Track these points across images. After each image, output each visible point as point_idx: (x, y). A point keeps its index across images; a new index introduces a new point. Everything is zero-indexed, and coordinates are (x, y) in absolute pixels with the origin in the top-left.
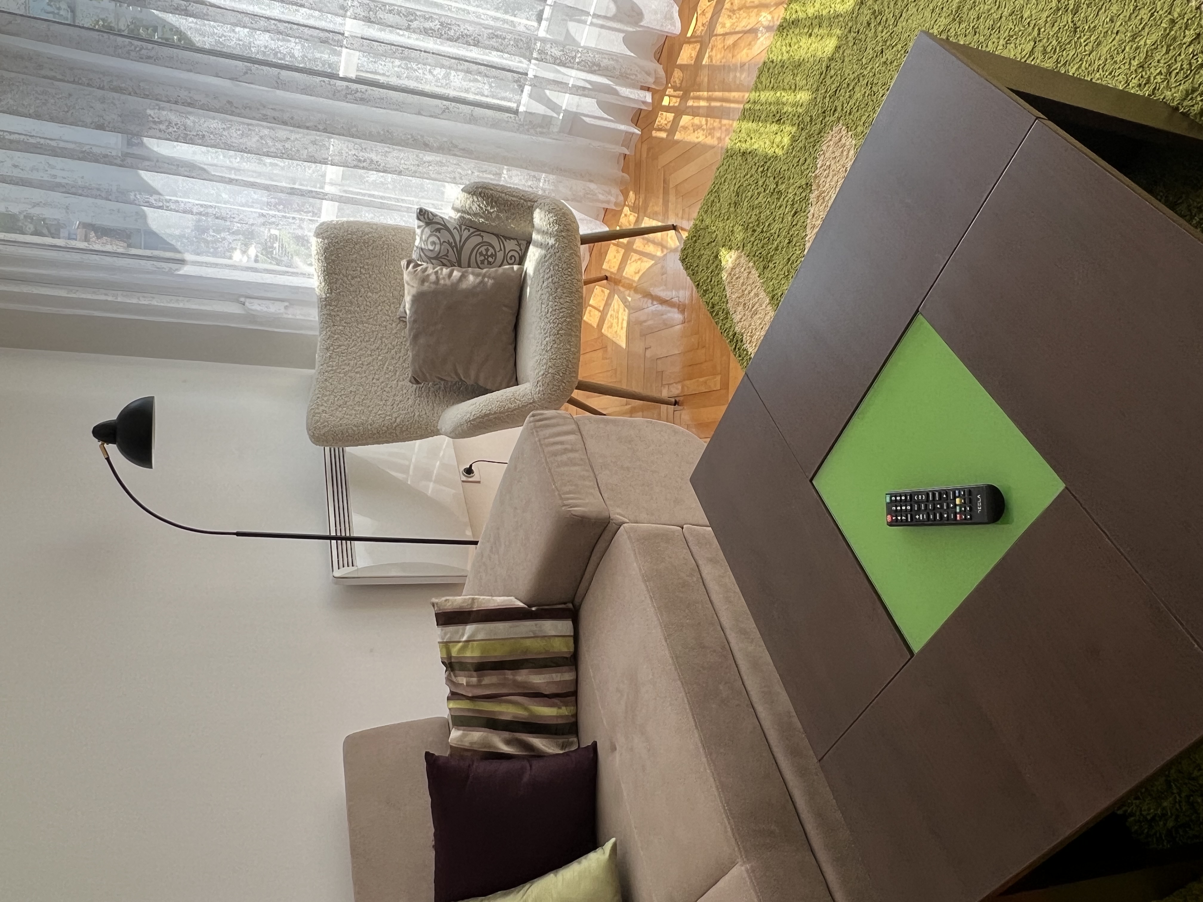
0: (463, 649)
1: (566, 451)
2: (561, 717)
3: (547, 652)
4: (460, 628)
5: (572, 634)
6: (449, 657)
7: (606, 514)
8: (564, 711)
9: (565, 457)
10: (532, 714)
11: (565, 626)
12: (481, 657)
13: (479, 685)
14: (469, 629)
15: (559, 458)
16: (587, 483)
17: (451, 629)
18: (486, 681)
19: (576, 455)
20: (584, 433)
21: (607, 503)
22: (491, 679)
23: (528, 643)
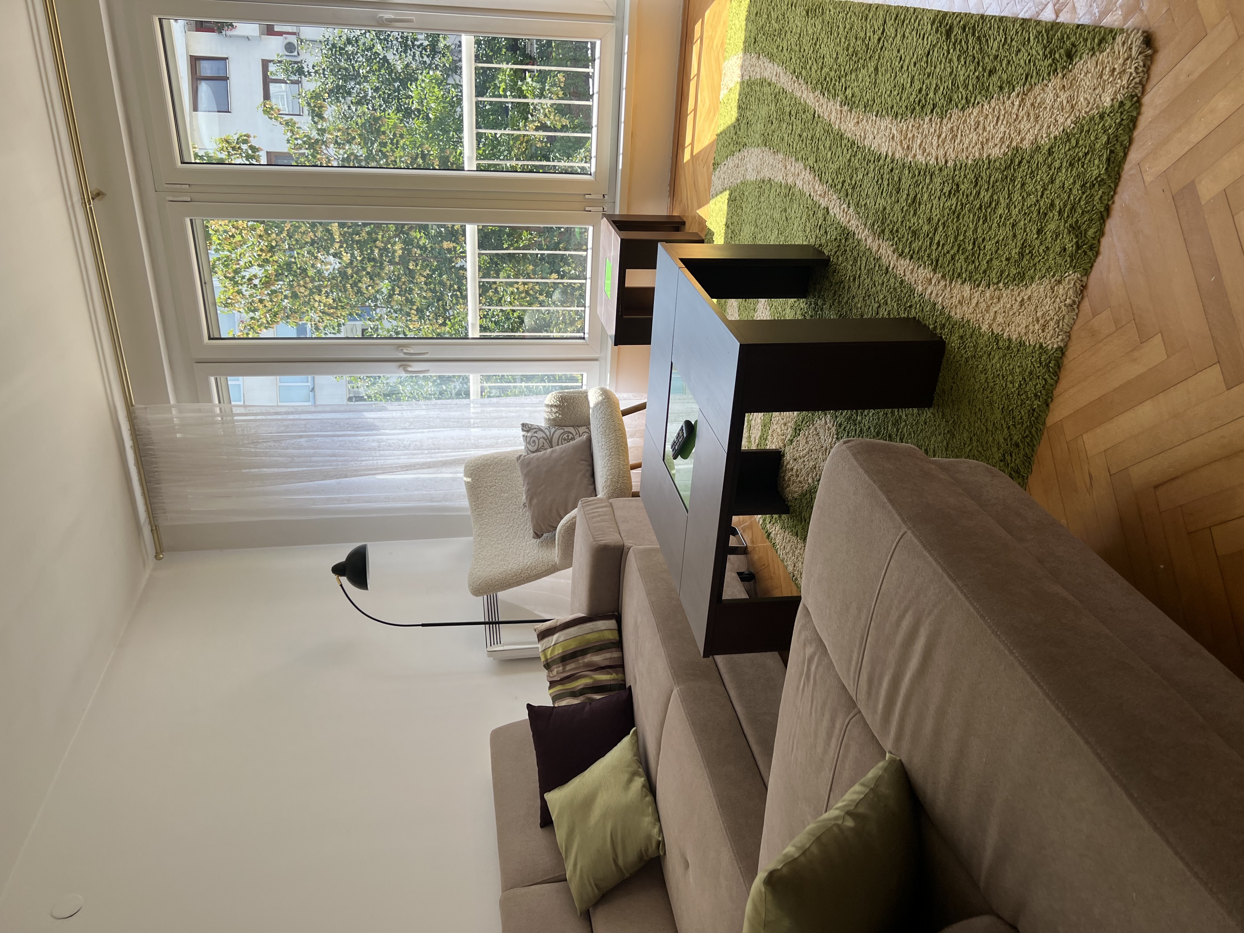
0: (553, 651)
1: (599, 516)
2: (614, 680)
3: (601, 641)
4: (550, 638)
5: (617, 628)
6: (547, 660)
7: (622, 543)
8: (614, 676)
9: (598, 519)
10: (596, 681)
11: (611, 624)
12: (563, 652)
13: (564, 672)
14: (555, 637)
15: (594, 520)
16: (611, 530)
17: (546, 640)
18: (568, 668)
19: (606, 517)
20: (614, 507)
21: (624, 539)
22: (571, 667)
23: (589, 636)
